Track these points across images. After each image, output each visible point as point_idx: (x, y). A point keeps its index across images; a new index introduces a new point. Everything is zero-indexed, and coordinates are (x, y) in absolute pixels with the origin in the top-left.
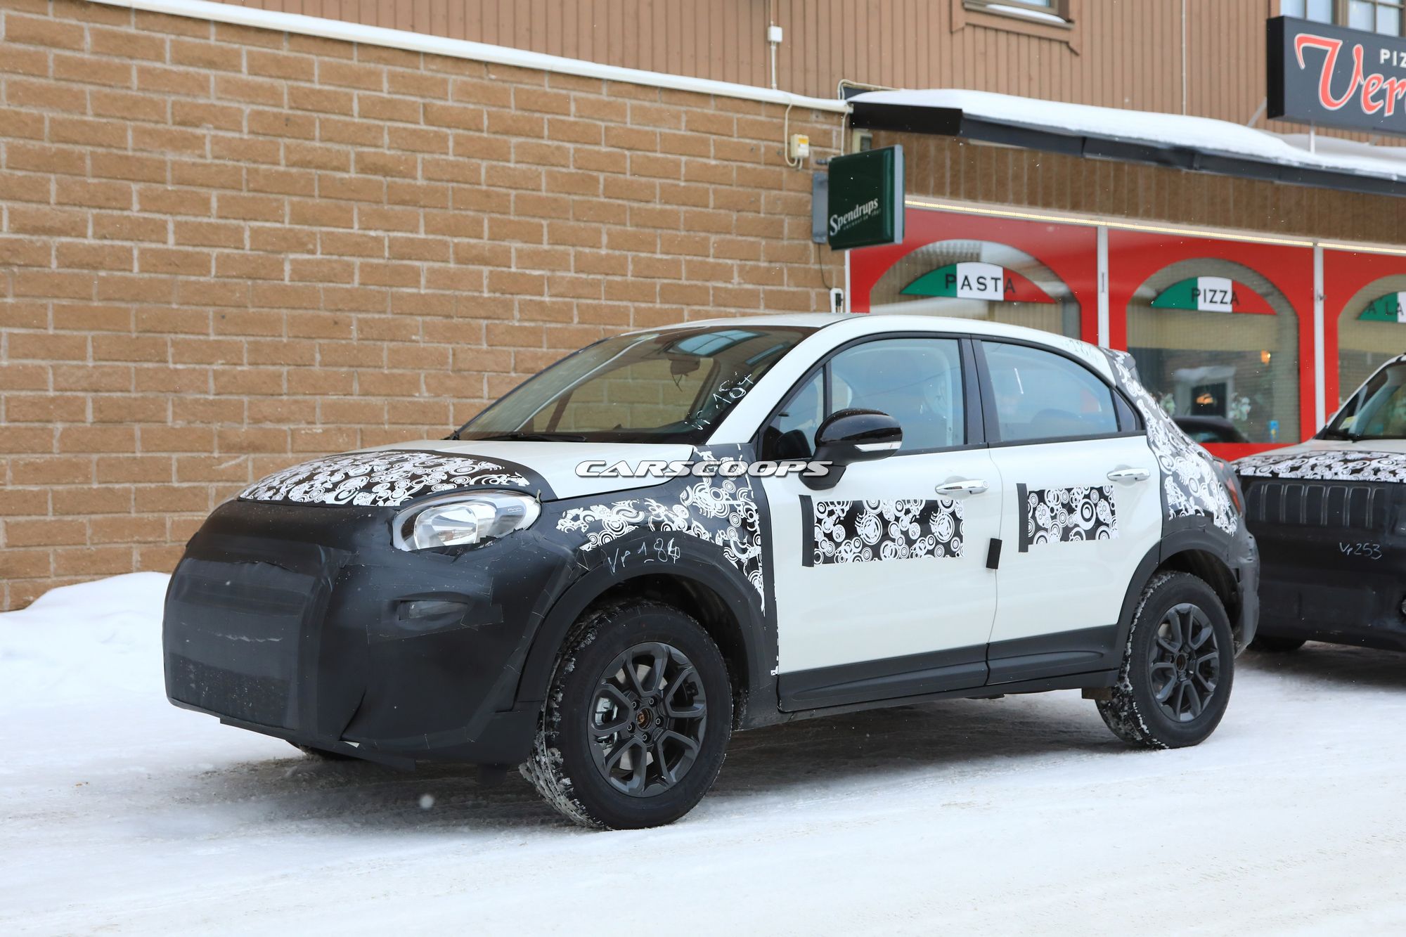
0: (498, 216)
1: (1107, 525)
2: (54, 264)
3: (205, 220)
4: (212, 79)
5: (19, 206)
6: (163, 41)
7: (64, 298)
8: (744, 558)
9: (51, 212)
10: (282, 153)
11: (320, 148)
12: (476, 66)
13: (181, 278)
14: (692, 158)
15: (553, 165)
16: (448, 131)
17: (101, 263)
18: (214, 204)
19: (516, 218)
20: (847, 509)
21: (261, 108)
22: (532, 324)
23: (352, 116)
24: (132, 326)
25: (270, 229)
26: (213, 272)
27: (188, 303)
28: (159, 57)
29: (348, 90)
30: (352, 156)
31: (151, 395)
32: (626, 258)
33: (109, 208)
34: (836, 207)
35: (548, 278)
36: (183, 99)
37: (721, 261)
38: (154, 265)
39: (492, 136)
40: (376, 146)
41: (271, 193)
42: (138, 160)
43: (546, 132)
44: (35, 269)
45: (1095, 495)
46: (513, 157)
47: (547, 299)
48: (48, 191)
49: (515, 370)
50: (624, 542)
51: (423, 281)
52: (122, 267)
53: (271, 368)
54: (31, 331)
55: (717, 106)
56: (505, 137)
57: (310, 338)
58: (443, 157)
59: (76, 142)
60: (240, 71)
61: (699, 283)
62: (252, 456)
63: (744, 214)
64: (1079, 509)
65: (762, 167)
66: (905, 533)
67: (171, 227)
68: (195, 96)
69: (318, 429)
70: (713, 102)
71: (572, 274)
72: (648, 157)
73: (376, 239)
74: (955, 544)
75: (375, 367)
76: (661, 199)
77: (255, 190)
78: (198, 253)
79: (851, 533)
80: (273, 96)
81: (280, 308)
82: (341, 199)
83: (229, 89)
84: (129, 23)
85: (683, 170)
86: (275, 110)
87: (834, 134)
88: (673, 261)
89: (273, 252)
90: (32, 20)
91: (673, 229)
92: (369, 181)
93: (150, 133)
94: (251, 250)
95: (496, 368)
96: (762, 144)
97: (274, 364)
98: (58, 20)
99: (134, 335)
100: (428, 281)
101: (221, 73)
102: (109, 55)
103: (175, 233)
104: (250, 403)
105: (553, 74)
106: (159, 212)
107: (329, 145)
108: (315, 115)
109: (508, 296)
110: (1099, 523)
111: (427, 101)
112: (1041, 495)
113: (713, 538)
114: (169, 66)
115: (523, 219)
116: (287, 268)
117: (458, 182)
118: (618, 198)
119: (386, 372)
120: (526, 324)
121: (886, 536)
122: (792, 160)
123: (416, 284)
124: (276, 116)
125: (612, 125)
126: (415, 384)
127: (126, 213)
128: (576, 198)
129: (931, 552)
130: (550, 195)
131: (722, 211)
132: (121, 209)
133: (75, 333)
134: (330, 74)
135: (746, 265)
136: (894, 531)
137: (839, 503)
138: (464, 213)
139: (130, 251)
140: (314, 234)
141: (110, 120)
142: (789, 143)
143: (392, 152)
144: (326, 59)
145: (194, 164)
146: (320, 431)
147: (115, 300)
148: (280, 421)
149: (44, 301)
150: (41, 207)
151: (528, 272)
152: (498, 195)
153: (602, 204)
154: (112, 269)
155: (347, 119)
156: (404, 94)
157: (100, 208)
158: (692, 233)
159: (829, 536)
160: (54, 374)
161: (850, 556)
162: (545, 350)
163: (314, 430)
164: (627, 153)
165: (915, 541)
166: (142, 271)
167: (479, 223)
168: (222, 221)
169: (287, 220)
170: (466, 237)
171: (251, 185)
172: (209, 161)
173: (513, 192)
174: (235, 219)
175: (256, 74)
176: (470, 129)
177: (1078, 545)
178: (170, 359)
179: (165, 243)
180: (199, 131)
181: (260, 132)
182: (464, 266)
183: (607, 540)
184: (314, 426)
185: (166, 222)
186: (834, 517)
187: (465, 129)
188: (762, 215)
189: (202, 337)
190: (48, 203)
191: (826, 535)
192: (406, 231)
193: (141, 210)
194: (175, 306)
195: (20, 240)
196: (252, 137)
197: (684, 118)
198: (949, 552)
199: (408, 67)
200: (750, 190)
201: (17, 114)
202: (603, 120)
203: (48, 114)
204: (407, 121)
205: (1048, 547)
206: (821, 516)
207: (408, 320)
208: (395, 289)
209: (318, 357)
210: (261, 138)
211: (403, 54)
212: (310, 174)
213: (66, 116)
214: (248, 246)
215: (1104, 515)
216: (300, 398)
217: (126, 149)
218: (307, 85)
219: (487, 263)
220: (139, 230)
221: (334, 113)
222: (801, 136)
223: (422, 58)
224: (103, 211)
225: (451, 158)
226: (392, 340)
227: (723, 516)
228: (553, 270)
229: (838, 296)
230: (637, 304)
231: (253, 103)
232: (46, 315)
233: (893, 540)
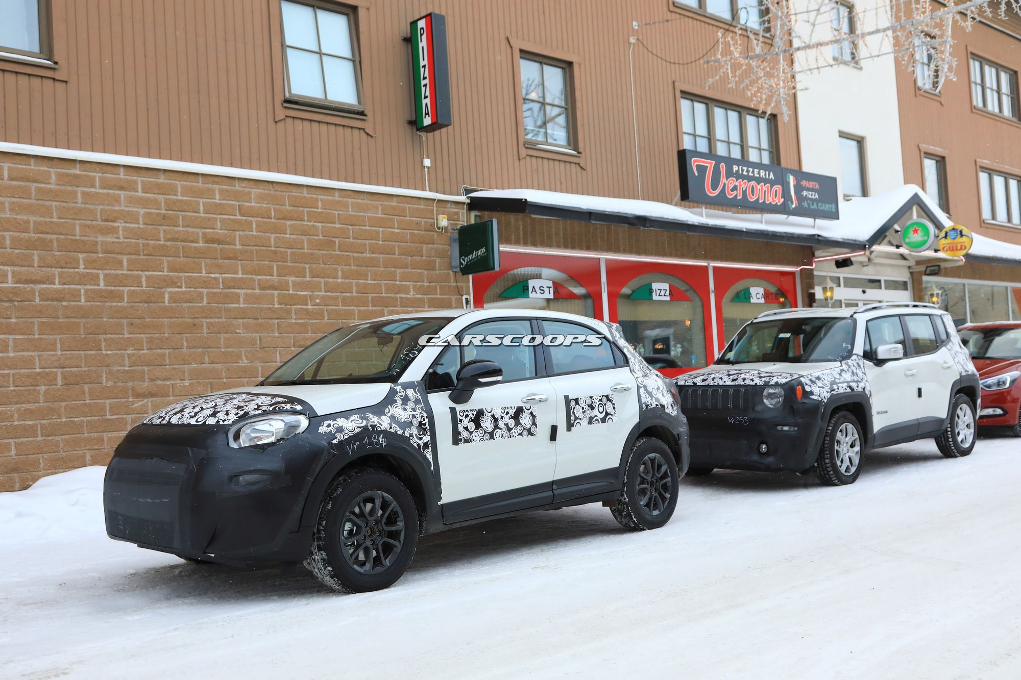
0: (282, 264)
1: (612, 415)
2: (37, 300)
3: (121, 272)
4: (122, 196)
5: (17, 269)
6: (95, 177)
8: (421, 442)
12: (266, 184)
14: (385, 229)
15: (310, 235)
16: (253, 219)
17: (63, 298)
18: (125, 263)
19: (292, 264)
20: (475, 413)
21: (149, 210)
22: (302, 321)
23: (200, 213)
24: (82, 332)
27: (112, 318)
28: (93, 186)
29: (197, 199)
30: (201, 235)
31: (93, 369)
32: (352, 283)
33: (67, 268)
34: (463, 252)
35: (310, 296)
36: (106, 207)
37: (403, 283)
39: (277, 221)
40: (213, 228)
41: (156, 256)
42: (82, 241)
43: (306, 218)
44: (27, 303)
45: (605, 399)
46: (288, 231)
47: (310, 307)
48: (33, 260)
49: (294, 346)
50: (356, 437)
51: (242, 300)
52: (75, 299)
53: (160, 351)
54: (26, 337)
55: (397, 201)
56: (283, 221)
58: (250, 233)
60: (137, 191)
61: (392, 295)
62: (151, 399)
63: (414, 257)
64: (596, 407)
65: (423, 233)
66: (507, 425)
67: (101, 277)
68: (113, 206)
69: (187, 383)
70: (395, 199)
71: (323, 293)
72: (362, 229)
73: (215, 278)
74: (533, 429)
75: (217, 348)
76: (369, 251)
77: (147, 255)
78: (117, 290)
79: (478, 426)
80: (157, 204)
82: (195, 258)
83: (132, 201)
84: (75, 168)
85: (381, 235)
86: (157, 211)
87: (461, 214)
88: (377, 284)
89: (158, 288)
90: (22, 168)
91: (377, 267)
92: (210, 247)
93: (88, 226)
94: (146, 287)
95: (284, 346)
96: (423, 220)
97: (161, 349)
98: (37, 168)
99: (83, 336)
100: (244, 300)
101: (127, 193)
102: (65, 185)
103: (104, 280)
104: (149, 370)
105: (309, 187)
106: (94, 269)
107: (188, 229)
108: (179, 213)
109: (289, 306)
110: (607, 414)
111: (240, 203)
112: (577, 400)
113: (404, 433)
114: (98, 190)
115: (294, 264)
116: (167, 296)
117: (258, 246)
118: (347, 252)
119: (223, 350)
120: (299, 321)
121: (496, 427)
122: (439, 228)
123: (238, 302)
124: (158, 215)
125: (342, 212)
126: (239, 356)
127: (76, 270)
128: (324, 252)
129: (520, 434)
130: (309, 251)
131: (403, 257)
132: (74, 268)
133: (50, 337)
134: (187, 191)
135: (416, 285)
136: (501, 424)
137: (471, 410)
138: (262, 262)
139: (79, 290)
140: (181, 277)
141: (67, 220)
142: (437, 220)
143: (222, 231)
144: (184, 183)
145: (113, 242)
147: (72, 317)
148: (165, 379)
149: (33, 320)
150: (30, 269)
151: (299, 293)
152: (281, 252)
153: (338, 254)
154: (69, 301)
155: (197, 214)
156: (227, 200)
157: (62, 268)
158: (387, 269)
159: (466, 428)
160: (40, 360)
161: (478, 439)
162: (310, 334)
164: (350, 227)
165: (512, 429)
166: (86, 301)
167: (272, 268)
168: (128, 272)
169: (165, 270)
170: (264, 275)
171: (145, 252)
172: (122, 240)
173: (289, 251)
174: (137, 271)
175: (146, 193)
176: (264, 218)
177: (597, 426)
178: (103, 348)
179: (98, 285)
180: (115, 224)
182: (264, 291)
183: (346, 437)
185: (99, 274)
186: (468, 418)
187: (261, 218)
188: (424, 258)
189: (120, 336)
190: (34, 267)
191: (464, 428)
192: (231, 274)
194: (105, 320)
195: (19, 287)
196: (145, 226)
197: (380, 208)
198: (530, 433)
199: (229, 186)
200: (417, 245)
202: (336, 210)
203: (32, 219)
204: (230, 215)
205: (582, 427)
206: (461, 418)
207: (234, 321)
208: (226, 305)
209: (185, 344)
211: (226, 179)
214: (144, 286)
215: (610, 410)
217: (75, 235)
218: (175, 197)
219: (276, 289)
220: (84, 279)
221: (190, 212)
222: (443, 216)
223: (237, 181)
224: (64, 270)
225: (255, 233)
226: (225, 333)
227: (408, 420)
228: (313, 292)
229: (467, 299)
230: (358, 308)
231: (145, 208)
233: (500, 429)
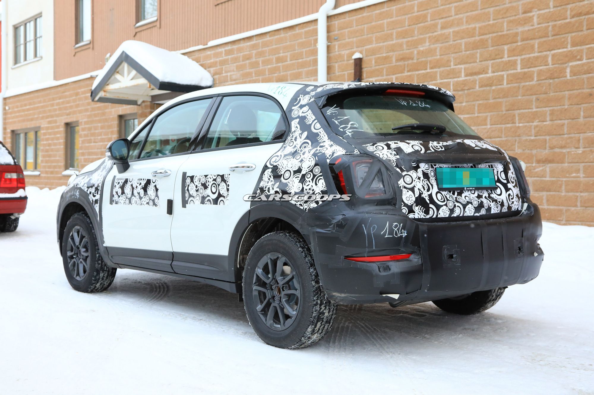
7: (481, 100)
9: (476, 66)
10: (569, 12)
11: (587, 4)
13: (523, 84)
25: (560, 53)
26: (535, 79)
38: (512, 80)
57: (578, 104)
59: (486, 34)
81: (564, 91)
146: (580, 152)
163: (578, 152)
181: (558, 5)
184: (579, 150)
193: (508, 57)
201: (467, 28)
210: (559, 8)
212: (581, 19)
213: (484, 24)
216: (573, 135)
232: (474, 108)
